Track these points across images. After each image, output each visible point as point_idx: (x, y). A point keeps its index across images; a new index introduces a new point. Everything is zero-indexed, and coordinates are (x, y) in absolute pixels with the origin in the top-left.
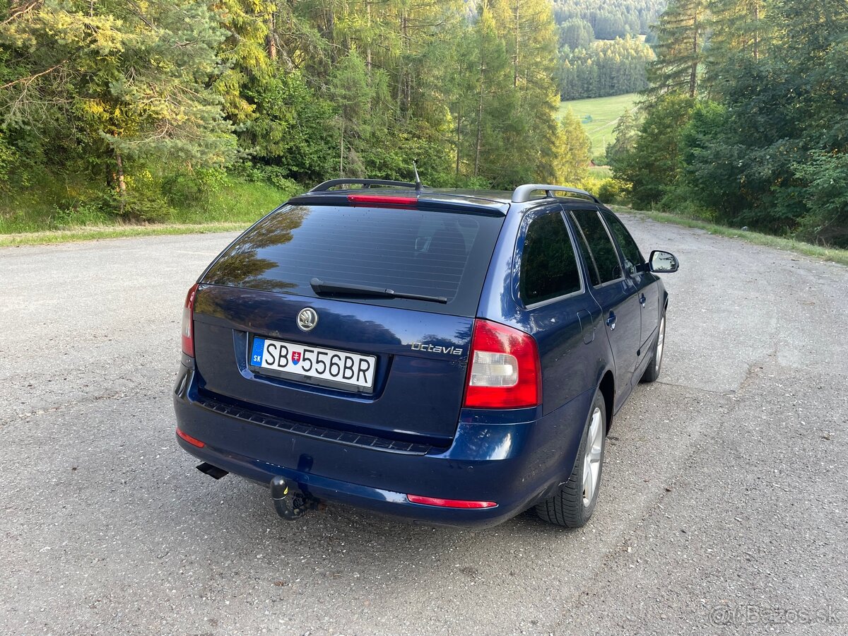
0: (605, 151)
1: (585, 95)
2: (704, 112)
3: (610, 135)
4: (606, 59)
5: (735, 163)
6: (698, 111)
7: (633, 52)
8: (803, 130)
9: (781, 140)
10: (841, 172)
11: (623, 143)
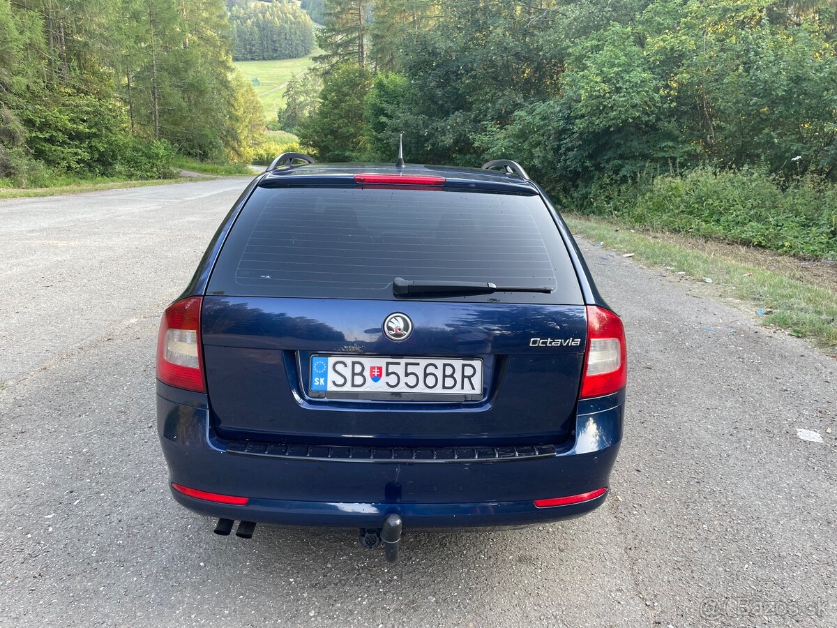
0: (277, 116)
1: (249, 56)
2: (385, 82)
3: (279, 99)
4: (266, 22)
5: (421, 132)
6: (380, 81)
7: (291, 17)
8: (471, 103)
9: (457, 112)
10: (509, 141)
11: (295, 108)
